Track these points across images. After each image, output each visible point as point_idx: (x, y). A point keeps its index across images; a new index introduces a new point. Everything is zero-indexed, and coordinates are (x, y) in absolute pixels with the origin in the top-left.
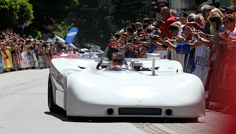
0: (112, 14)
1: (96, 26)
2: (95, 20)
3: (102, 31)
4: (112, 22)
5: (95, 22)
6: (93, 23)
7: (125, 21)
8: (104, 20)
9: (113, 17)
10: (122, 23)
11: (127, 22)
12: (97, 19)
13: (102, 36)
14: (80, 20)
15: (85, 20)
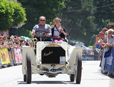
0: (94, 14)
1: (80, 25)
2: (79, 20)
3: (85, 30)
4: (94, 21)
5: (79, 22)
6: (77, 23)
7: (105, 20)
8: (87, 20)
9: (94, 17)
10: (102, 22)
11: (107, 20)
12: (80, 19)
13: (85, 34)
14: (66, 20)
15: (70, 20)
